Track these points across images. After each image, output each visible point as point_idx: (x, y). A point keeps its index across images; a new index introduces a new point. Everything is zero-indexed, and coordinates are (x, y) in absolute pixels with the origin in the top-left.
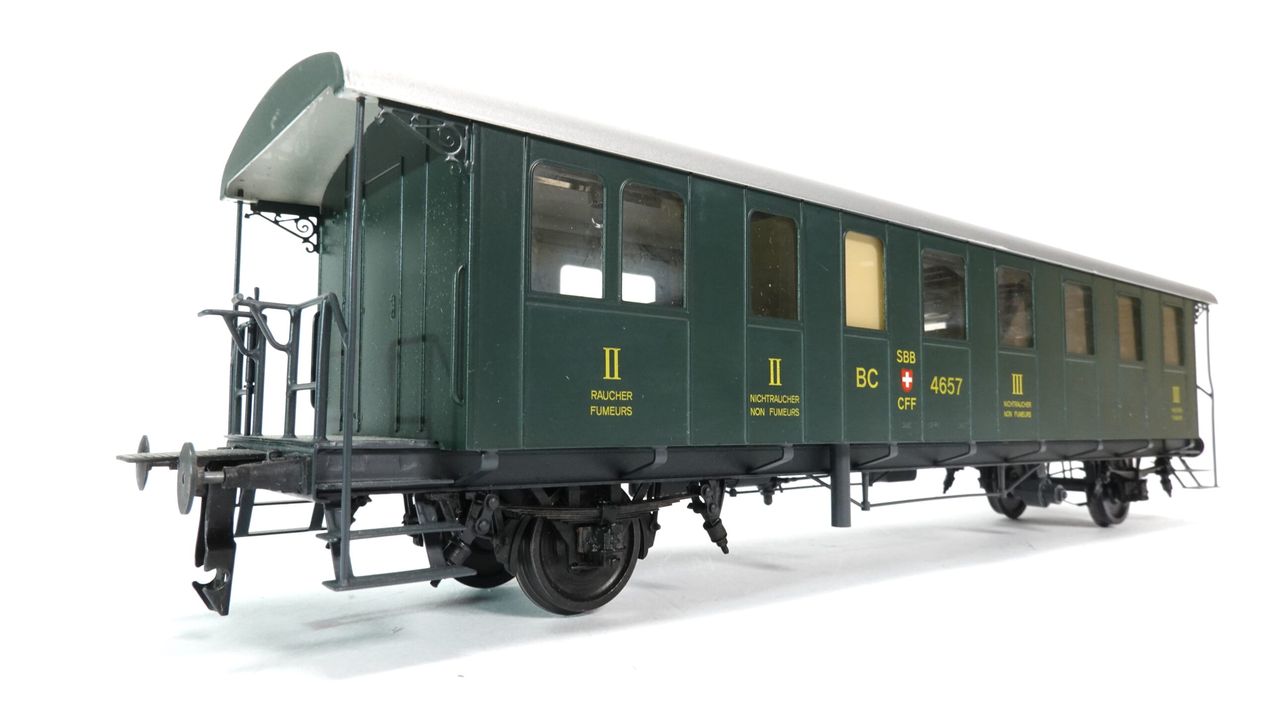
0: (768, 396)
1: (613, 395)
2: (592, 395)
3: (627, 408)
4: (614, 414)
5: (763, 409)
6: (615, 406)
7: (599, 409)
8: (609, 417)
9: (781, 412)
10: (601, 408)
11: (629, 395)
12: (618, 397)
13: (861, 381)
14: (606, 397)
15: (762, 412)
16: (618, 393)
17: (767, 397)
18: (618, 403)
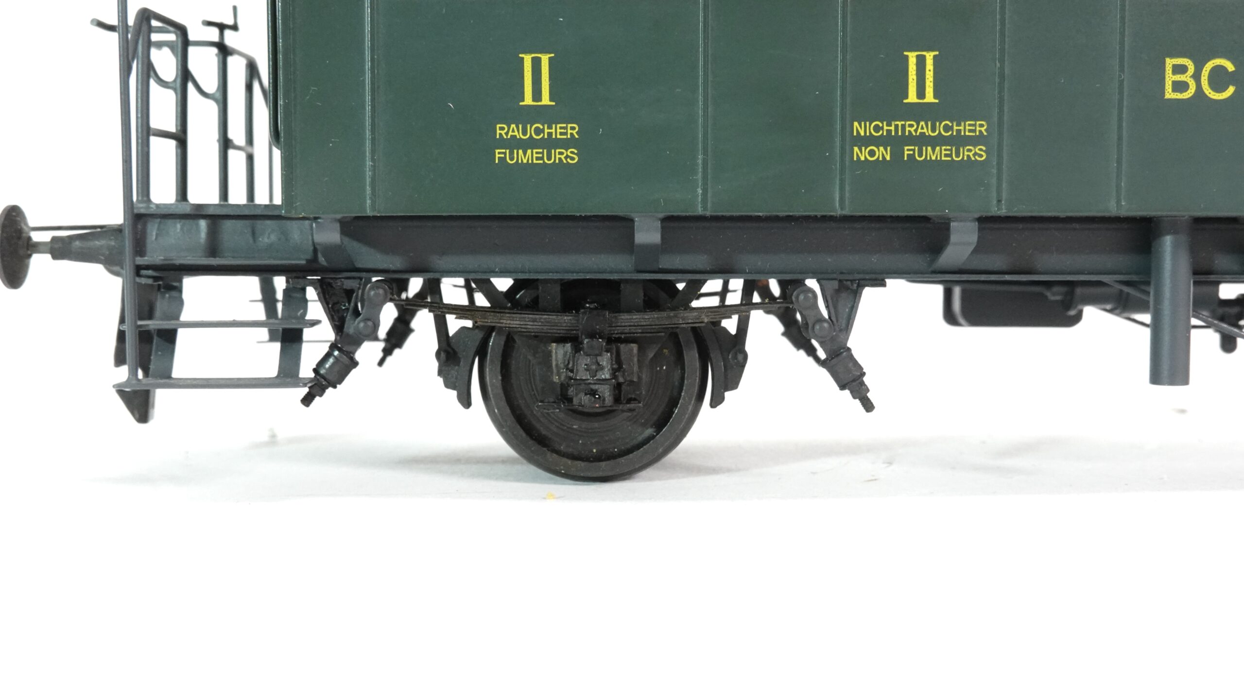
0: (900, 123)
1: (538, 131)
2: (498, 132)
3: (567, 151)
4: (541, 162)
5: (886, 150)
6: (543, 149)
7: (511, 153)
8: (530, 166)
9: (932, 154)
10: (515, 151)
11: (573, 130)
12: (550, 134)
13: (1180, 87)
14: (524, 133)
15: (883, 153)
16: (550, 127)
17: (896, 126)
18: (550, 144)
